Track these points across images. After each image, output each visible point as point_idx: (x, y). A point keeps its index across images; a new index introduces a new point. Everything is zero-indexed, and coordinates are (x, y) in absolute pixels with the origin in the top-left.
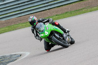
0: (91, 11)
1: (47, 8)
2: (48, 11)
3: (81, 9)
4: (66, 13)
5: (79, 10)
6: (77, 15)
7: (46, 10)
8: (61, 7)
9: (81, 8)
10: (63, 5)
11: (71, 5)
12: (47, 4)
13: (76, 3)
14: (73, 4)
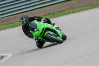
0: (74, 12)
1: (29, 9)
2: (30, 12)
3: (64, 11)
4: (49, 14)
5: (62, 11)
6: (59, 16)
7: (28, 11)
8: (43, 8)
9: (64, 9)
10: (45, 6)
11: (54, 6)
12: (29, 6)
13: (59, 4)
14: (56, 5)
